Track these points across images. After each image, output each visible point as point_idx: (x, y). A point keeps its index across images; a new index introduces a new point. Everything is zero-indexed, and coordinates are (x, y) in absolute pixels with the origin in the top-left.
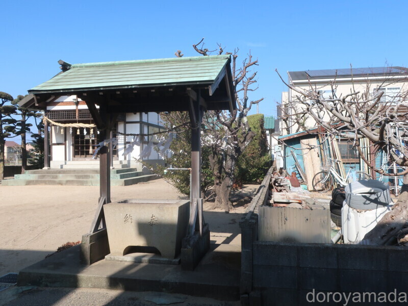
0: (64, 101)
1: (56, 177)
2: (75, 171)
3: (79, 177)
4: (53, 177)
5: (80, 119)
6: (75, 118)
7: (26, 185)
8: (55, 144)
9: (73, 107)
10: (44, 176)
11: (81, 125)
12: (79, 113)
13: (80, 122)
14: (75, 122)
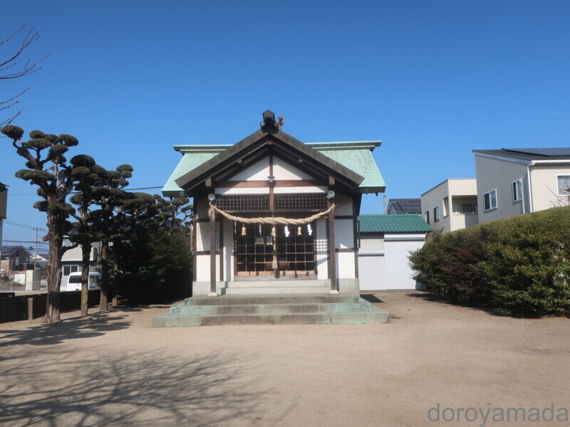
0: (248, 180)
1: (253, 310)
2: (282, 299)
3: (297, 309)
4: (247, 310)
5: (277, 211)
6: (268, 208)
7: (202, 325)
8: (201, 253)
9: (266, 191)
10: (229, 309)
11: (281, 220)
12: (276, 201)
13: (277, 215)
14: (269, 215)
